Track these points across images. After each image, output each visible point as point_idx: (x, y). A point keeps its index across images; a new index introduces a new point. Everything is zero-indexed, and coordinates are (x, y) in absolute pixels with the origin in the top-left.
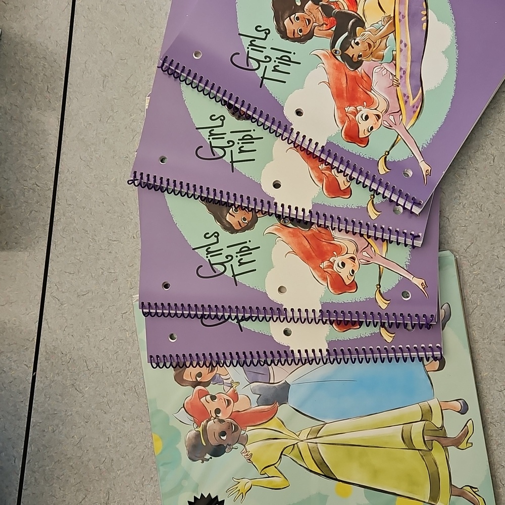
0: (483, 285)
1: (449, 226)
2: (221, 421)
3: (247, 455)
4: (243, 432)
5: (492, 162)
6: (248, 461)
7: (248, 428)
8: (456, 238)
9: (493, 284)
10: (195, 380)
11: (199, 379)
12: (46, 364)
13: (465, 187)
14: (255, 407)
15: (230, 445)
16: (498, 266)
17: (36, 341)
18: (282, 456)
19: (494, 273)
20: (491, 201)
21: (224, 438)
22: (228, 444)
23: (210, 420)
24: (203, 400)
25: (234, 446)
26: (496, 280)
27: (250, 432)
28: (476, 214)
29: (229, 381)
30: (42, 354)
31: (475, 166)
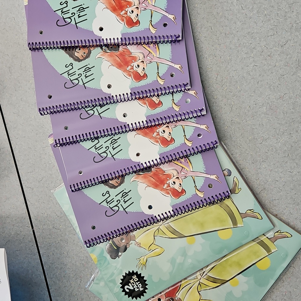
0: (232, 94)
1: (203, 71)
3: (138, 244)
4: (131, 234)
5: (211, 30)
6: (140, 247)
8: (209, 75)
9: (236, 91)
12: (37, 222)
13: (203, 48)
15: (128, 243)
16: (235, 81)
17: (27, 213)
18: (155, 237)
19: (234, 85)
20: (218, 50)
21: (124, 241)
25: (130, 243)
26: (237, 88)
28: (214, 59)
30: (33, 218)
31: (204, 36)
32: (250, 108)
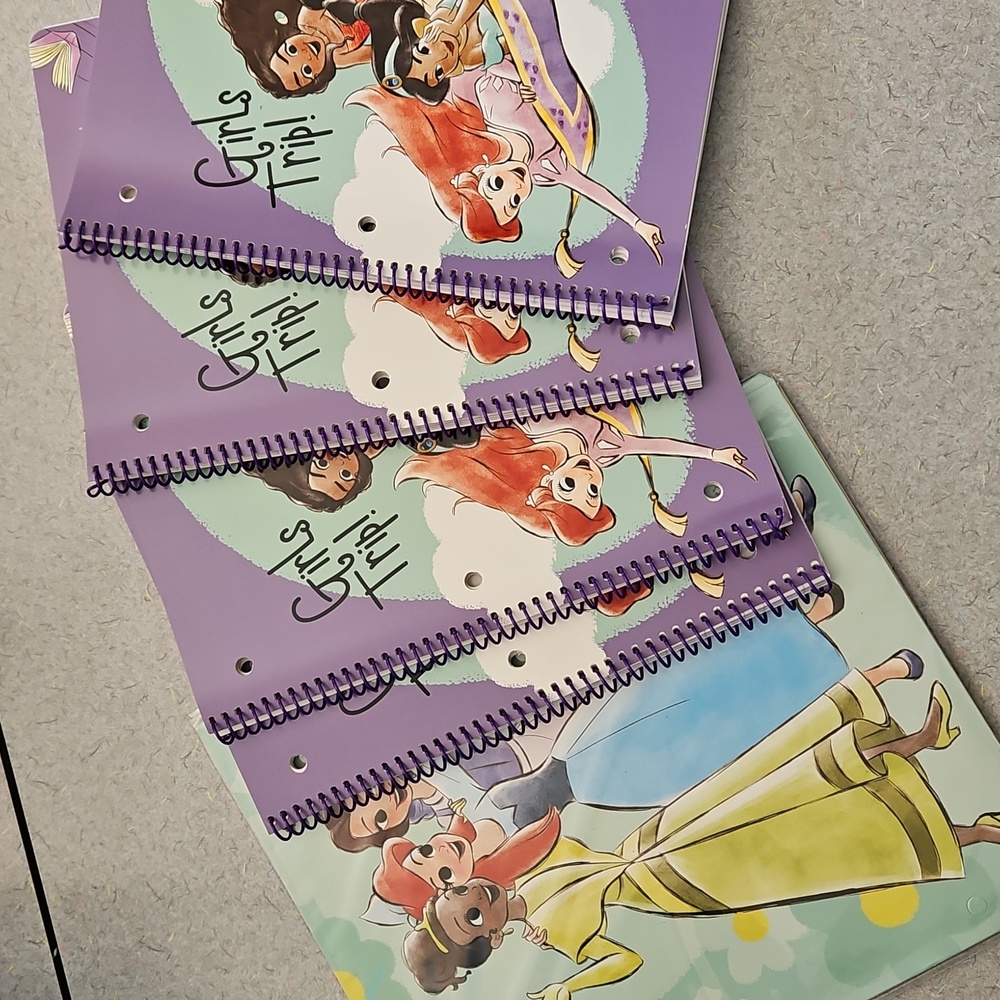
0: (853, 413)
1: (742, 326)
2: (460, 890)
3: (537, 936)
4: (510, 894)
5: (771, 173)
6: (543, 947)
7: (519, 882)
8: (765, 344)
9: (870, 403)
10: (376, 831)
11: (383, 825)
12: (72, 922)
13: (741, 242)
14: (515, 835)
15: (495, 931)
16: (865, 365)
17: (32, 885)
18: (606, 909)
19: (862, 382)
20: (800, 249)
21: (478, 921)
22: (491, 931)
23: (437, 897)
24: (407, 863)
25: (503, 930)
26: (873, 393)
27: (525, 888)
28: (782, 283)
29: (444, 805)
30: (55, 907)
31: (742, 194)
32: (927, 470)
